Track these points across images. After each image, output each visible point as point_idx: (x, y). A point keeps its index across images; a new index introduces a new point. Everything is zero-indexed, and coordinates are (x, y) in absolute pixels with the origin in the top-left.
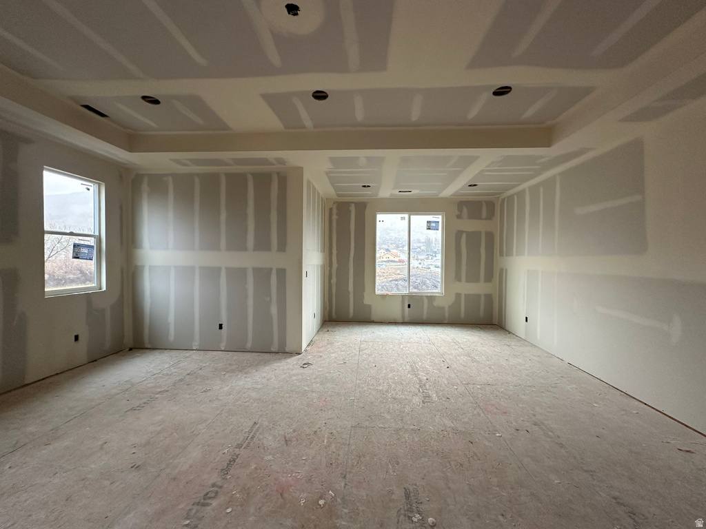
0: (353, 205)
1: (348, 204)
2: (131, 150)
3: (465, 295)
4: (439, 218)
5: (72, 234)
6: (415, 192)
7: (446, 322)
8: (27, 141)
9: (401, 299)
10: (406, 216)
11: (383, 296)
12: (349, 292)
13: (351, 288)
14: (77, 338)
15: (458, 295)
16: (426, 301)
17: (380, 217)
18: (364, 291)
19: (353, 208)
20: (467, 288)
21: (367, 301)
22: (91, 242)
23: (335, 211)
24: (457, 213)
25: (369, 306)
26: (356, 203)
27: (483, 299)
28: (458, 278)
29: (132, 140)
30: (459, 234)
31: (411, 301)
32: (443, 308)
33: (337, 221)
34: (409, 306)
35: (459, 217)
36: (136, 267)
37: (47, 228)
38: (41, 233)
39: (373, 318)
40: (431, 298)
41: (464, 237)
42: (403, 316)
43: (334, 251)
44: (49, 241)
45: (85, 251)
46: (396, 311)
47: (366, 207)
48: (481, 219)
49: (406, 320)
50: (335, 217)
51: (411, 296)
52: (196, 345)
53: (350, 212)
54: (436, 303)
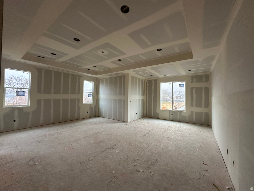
0: (153, 81)
1: (152, 80)
2: (96, 75)
3: (195, 112)
4: (184, 83)
5: (88, 92)
6: (170, 75)
7: (187, 122)
8: (82, 76)
9: (169, 112)
10: (172, 83)
11: (163, 110)
12: (152, 108)
13: (152, 107)
14: (88, 112)
15: (192, 112)
16: (178, 113)
17: (162, 84)
18: (156, 108)
19: (153, 82)
20: (196, 110)
21: (157, 112)
22: (91, 94)
23: (148, 83)
24: (191, 80)
25: (158, 113)
26: (154, 80)
27: (204, 115)
28: (192, 105)
29: (96, 73)
30: (192, 89)
31: (173, 113)
32: (186, 116)
33: (149, 86)
34: (172, 114)
35: (192, 82)
36: (99, 99)
37: (84, 91)
38: (83, 92)
39: (160, 117)
40: (180, 112)
41: (194, 90)
42: (170, 118)
43: (148, 95)
44: (84, 93)
45: (90, 95)
46: (167, 115)
47: (157, 81)
48: (202, 82)
49: (171, 119)
50: (148, 85)
51: (173, 111)
52: (108, 117)
53: (152, 83)
54: (182, 114)
